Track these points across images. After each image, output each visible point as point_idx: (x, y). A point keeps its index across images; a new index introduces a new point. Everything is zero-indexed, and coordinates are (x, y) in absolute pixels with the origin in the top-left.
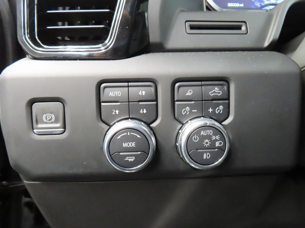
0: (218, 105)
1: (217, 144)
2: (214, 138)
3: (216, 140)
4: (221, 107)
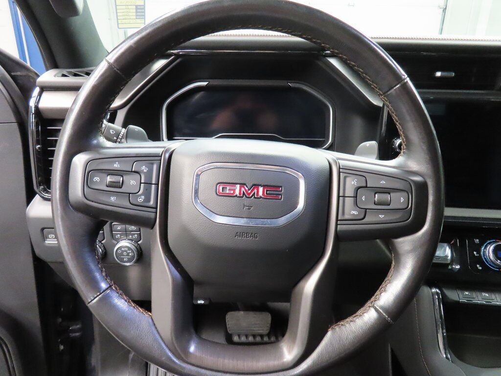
0: (134, 234)
1: (130, 254)
2: (128, 252)
3: (129, 253)
4: (136, 235)
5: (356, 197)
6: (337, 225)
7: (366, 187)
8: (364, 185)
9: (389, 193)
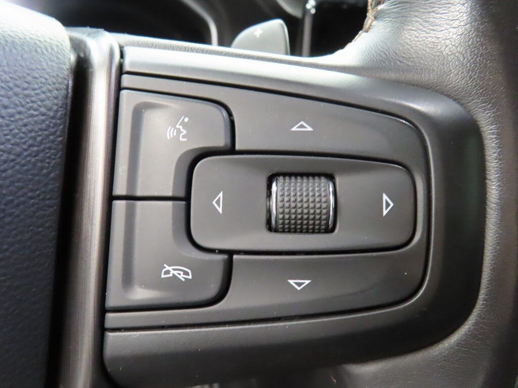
5: (187, 198)
6: (101, 330)
7: (231, 150)
8: (221, 141)
9: (331, 177)
